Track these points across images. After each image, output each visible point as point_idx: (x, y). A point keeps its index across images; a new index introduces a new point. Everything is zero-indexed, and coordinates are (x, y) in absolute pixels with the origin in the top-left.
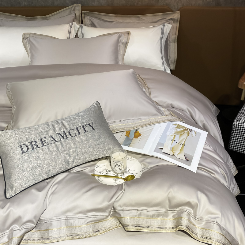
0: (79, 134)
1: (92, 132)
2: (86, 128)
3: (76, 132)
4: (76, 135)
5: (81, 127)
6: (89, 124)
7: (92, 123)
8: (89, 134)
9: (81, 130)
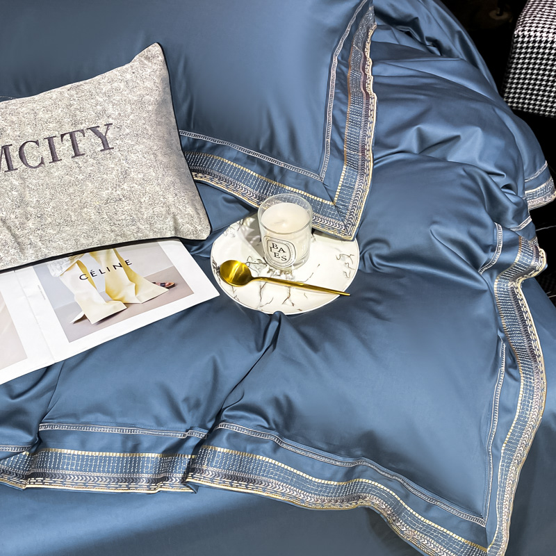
0: (55, 159)
1: (101, 155)
2: (83, 142)
3: (46, 153)
4: (42, 163)
5: (67, 137)
6: (94, 130)
7: (108, 125)
8: (87, 164)
9: (64, 148)
